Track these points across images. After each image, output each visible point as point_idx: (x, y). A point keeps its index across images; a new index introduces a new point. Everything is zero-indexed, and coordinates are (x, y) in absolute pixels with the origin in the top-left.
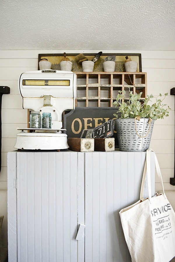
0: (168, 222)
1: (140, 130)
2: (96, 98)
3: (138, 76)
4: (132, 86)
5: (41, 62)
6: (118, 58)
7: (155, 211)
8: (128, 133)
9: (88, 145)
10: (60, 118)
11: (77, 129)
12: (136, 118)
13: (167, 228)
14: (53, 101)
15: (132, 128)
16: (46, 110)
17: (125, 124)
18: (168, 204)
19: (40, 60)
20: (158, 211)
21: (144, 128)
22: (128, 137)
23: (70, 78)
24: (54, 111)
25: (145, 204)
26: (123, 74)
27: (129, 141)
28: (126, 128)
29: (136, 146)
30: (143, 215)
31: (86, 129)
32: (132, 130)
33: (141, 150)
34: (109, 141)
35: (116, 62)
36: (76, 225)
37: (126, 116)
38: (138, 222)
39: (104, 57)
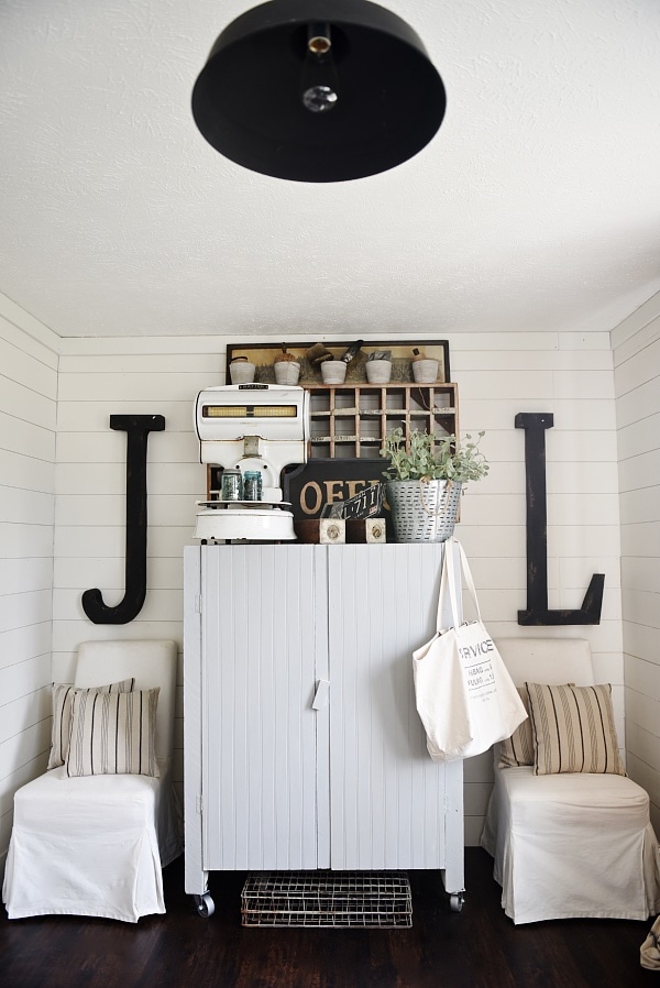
1: (431, 503)
2: (351, 439)
3: (437, 390)
4: (427, 413)
5: (233, 366)
6: (397, 352)
7: (466, 651)
8: (410, 507)
9: (333, 532)
10: (277, 481)
11: (311, 504)
12: (422, 479)
14: (263, 448)
15: (416, 499)
16: (249, 466)
17: (403, 490)
18: (486, 641)
19: (230, 360)
20: (470, 652)
21: (438, 497)
22: (409, 515)
26: (408, 386)
27: (412, 524)
28: (405, 499)
29: (425, 533)
31: (330, 502)
32: (416, 503)
33: (436, 541)
34: (374, 525)
35: (393, 360)
36: (313, 682)
37: (403, 475)
39: (367, 350)
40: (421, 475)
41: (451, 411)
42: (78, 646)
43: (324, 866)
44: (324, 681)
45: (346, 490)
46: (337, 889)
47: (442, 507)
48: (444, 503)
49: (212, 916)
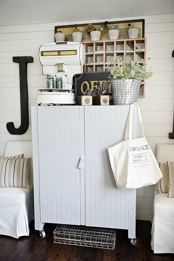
0: (146, 157)
1: (126, 89)
2: (102, 63)
3: (138, 42)
4: (133, 51)
5: (56, 34)
6: (122, 26)
7: (135, 148)
8: (118, 91)
9: (87, 101)
10: (71, 81)
11: (85, 90)
12: (122, 79)
13: (144, 161)
14: (65, 68)
15: (120, 87)
16: (60, 75)
17: (115, 84)
18: (146, 145)
19: (56, 32)
20: (137, 149)
21: (129, 86)
22: (118, 94)
23: (77, 48)
24: (66, 76)
25: (126, 143)
26: (125, 40)
27: (118, 97)
28: (116, 87)
29: (123, 101)
30: (124, 150)
32: (120, 89)
33: (128, 104)
34: (104, 98)
35: (120, 30)
36: (79, 158)
37: (114, 77)
38: (120, 155)
39: (109, 25)
40: (122, 77)
41: (143, 50)
42: (6, 142)
43: (83, 224)
44: (83, 158)
45: (98, 84)
46: (88, 233)
47: (131, 90)
48: (131, 89)
49: (45, 238)
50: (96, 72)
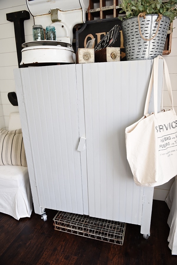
0: (176, 139)
1: (146, 32)
2: (111, 7)
8: (132, 37)
9: (86, 56)
10: (69, 34)
12: (139, 15)
15: (136, 30)
17: (128, 26)
18: (176, 121)
20: (164, 127)
21: (151, 28)
22: (133, 42)
24: (63, 26)
27: (134, 48)
28: (130, 31)
29: (141, 53)
32: (136, 33)
34: (112, 51)
36: (78, 137)
40: (140, 12)
42: (10, 114)
43: (87, 214)
44: (83, 138)
47: (154, 35)
48: (155, 32)
49: (46, 221)
50: (104, 20)
